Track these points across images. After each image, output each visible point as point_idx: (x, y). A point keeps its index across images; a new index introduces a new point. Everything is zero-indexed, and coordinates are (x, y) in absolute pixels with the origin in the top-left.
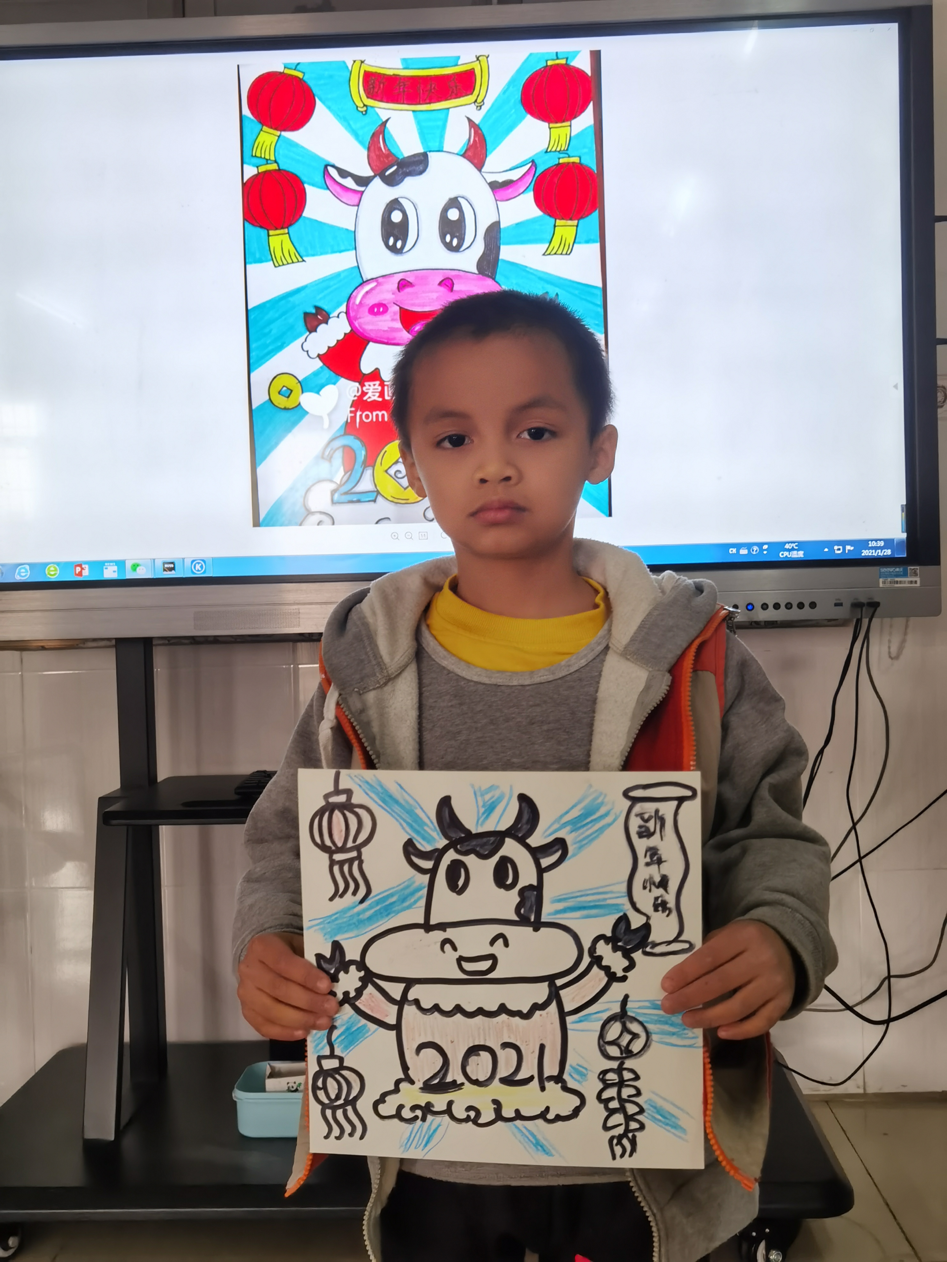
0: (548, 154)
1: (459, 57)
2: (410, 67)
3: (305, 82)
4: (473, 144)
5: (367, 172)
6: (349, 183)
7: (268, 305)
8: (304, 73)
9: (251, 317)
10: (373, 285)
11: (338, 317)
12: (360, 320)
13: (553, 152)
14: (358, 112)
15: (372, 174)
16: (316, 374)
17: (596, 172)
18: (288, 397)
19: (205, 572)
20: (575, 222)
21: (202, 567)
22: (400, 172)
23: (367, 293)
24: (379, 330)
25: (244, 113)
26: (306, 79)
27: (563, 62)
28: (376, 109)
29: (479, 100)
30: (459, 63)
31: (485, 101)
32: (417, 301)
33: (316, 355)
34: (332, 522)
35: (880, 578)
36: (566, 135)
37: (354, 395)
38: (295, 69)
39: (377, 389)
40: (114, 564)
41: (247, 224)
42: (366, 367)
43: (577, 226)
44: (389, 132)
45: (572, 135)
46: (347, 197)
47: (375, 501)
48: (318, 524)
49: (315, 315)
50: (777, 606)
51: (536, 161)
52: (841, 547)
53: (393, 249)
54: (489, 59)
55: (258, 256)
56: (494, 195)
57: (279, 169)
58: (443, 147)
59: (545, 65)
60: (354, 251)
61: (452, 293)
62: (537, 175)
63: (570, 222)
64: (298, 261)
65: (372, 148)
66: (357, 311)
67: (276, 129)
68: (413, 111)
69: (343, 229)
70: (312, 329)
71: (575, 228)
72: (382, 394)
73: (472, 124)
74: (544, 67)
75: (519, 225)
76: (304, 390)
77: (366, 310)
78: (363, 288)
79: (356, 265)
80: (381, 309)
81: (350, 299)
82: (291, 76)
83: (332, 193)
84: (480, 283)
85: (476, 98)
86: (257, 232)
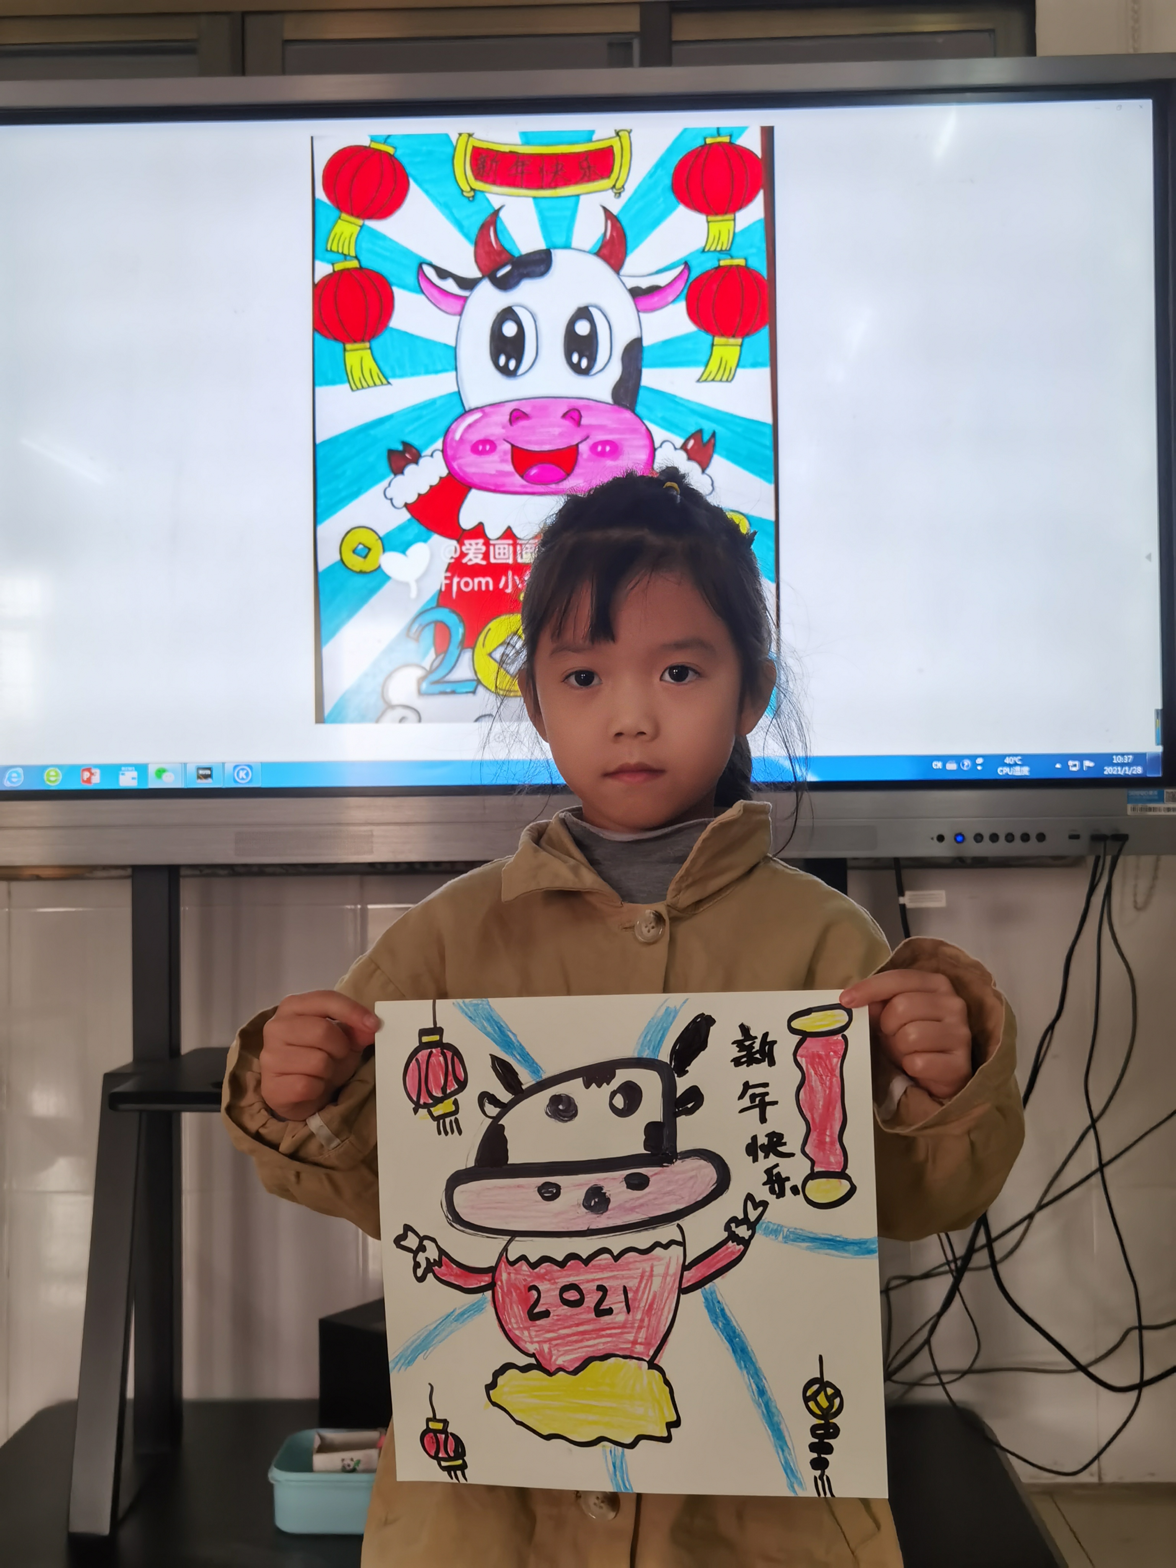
0: (705, 254)
1: (592, 132)
2: (531, 143)
3: (396, 159)
4: (609, 240)
5: (473, 272)
6: (449, 285)
7: (341, 439)
8: (395, 148)
9: (320, 454)
10: (477, 416)
11: (432, 456)
12: (460, 461)
13: (712, 252)
14: (463, 198)
15: (478, 274)
16: (401, 529)
17: (766, 277)
18: (365, 557)
20: (739, 341)
21: (247, 774)
22: (516, 274)
23: (470, 426)
24: (484, 475)
25: (317, 196)
26: (398, 155)
27: (726, 139)
28: (488, 195)
29: (618, 185)
30: (594, 139)
31: (625, 187)
32: (534, 438)
33: (403, 504)
34: (418, 718)
35: (1128, 802)
36: (729, 231)
37: (450, 557)
38: (384, 143)
39: (480, 549)
40: (134, 768)
41: (318, 336)
42: (467, 520)
43: (741, 346)
44: (502, 222)
45: (737, 230)
46: (447, 304)
47: (474, 692)
48: (400, 722)
49: (402, 453)
50: (994, 838)
51: (689, 263)
52: (1077, 763)
53: (505, 371)
54: (632, 134)
55: (330, 376)
56: (636, 305)
57: (361, 267)
58: (571, 243)
59: (703, 143)
60: (454, 373)
61: (579, 429)
62: (691, 280)
63: (732, 341)
64: (382, 384)
65: (481, 242)
66: (456, 449)
67: (358, 216)
68: (534, 198)
69: (440, 343)
70: (398, 470)
71: (738, 348)
72: (486, 556)
73: (608, 214)
74: (701, 146)
75: (666, 343)
76: (386, 547)
77: (468, 447)
78: (464, 420)
79: (456, 390)
80: (488, 447)
81: (447, 433)
82: (379, 151)
83: (428, 298)
84: (616, 416)
85: (613, 182)
86: (331, 346)
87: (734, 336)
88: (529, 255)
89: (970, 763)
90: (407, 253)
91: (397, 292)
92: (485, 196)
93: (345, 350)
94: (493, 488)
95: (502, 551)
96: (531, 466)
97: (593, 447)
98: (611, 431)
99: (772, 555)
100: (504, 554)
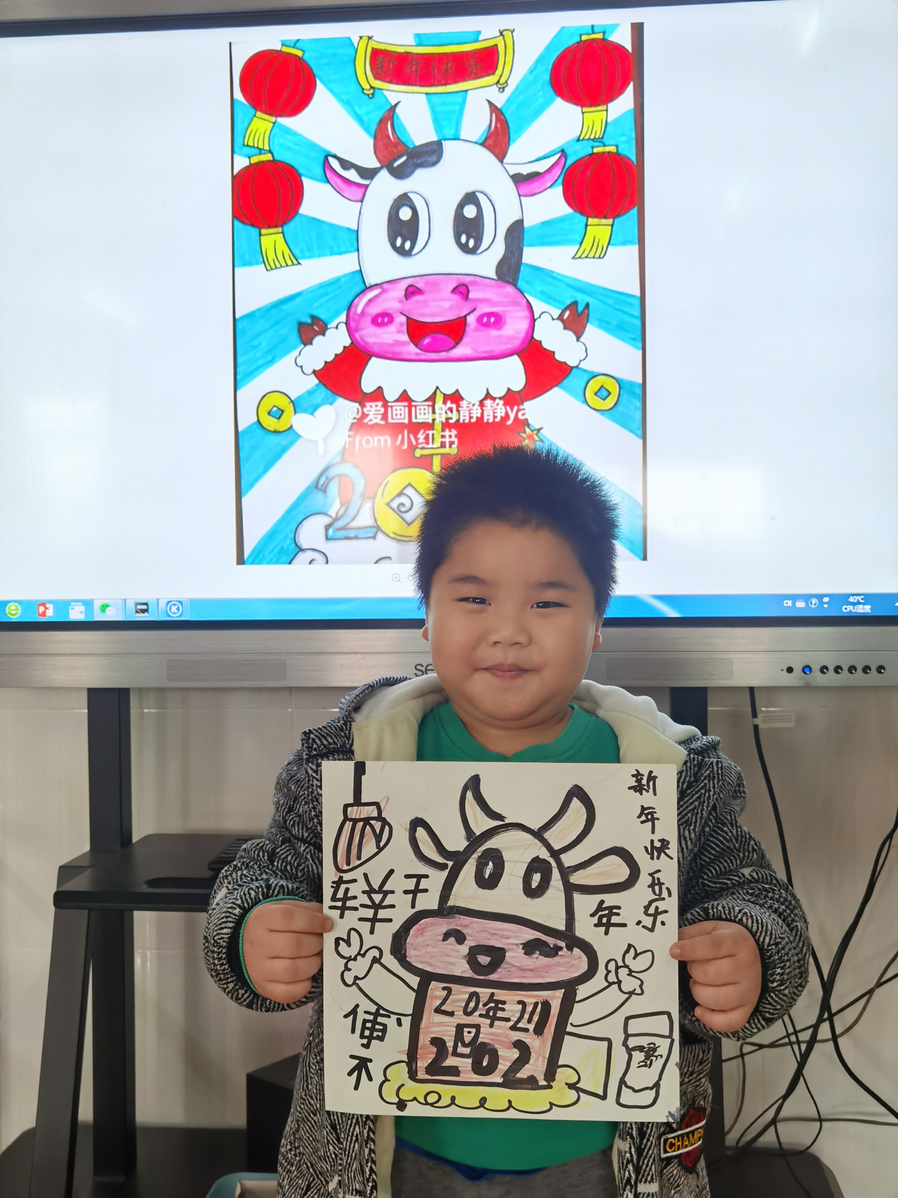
0: (580, 142)
1: (479, 33)
2: (424, 43)
3: (304, 61)
4: (494, 131)
7: (258, 314)
8: (303, 51)
9: (239, 326)
10: (377, 291)
11: (337, 328)
12: (361, 332)
13: (586, 140)
14: (363, 95)
15: (377, 165)
16: (310, 393)
17: (635, 163)
18: (279, 418)
19: (181, 615)
20: (610, 221)
21: (178, 609)
22: (410, 164)
23: (370, 301)
24: (382, 344)
25: (235, 96)
26: (307, 57)
27: (600, 36)
28: (385, 92)
29: (502, 81)
30: (480, 39)
31: (508, 82)
32: (427, 311)
33: (311, 371)
34: (325, 560)
36: (602, 121)
37: (353, 417)
38: (294, 47)
39: (380, 411)
40: (81, 603)
41: (237, 223)
42: (368, 384)
43: (612, 226)
44: (398, 118)
45: (609, 121)
46: (349, 191)
47: (374, 538)
48: (310, 563)
49: (311, 325)
50: (838, 670)
51: (566, 151)
53: (401, 252)
54: (514, 34)
55: (247, 258)
56: (517, 190)
57: (274, 160)
58: (459, 136)
59: (578, 40)
60: (357, 253)
61: (466, 302)
62: (567, 166)
63: (604, 221)
64: (293, 264)
65: (379, 136)
66: (358, 322)
67: (271, 114)
68: (427, 94)
69: (344, 227)
70: (307, 341)
71: (610, 227)
72: (385, 416)
73: (493, 108)
74: (578, 43)
75: (546, 224)
76: (297, 410)
77: (368, 320)
78: (365, 295)
79: (358, 268)
80: (386, 320)
81: (350, 307)
82: (289, 54)
83: (332, 186)
84: (499, 291)
85: (498, 78)
86: (247, 232)
87: (605, 217)
88: (421, 146)
90: (313, 146)
91: (307, 182)
92: (383, 93)
94: (390, 356)
95: (398, 412)
96: (424, 335)
97: (479, 320)
98: (496, 304)
99: (639, 414)
100: (401, 415)
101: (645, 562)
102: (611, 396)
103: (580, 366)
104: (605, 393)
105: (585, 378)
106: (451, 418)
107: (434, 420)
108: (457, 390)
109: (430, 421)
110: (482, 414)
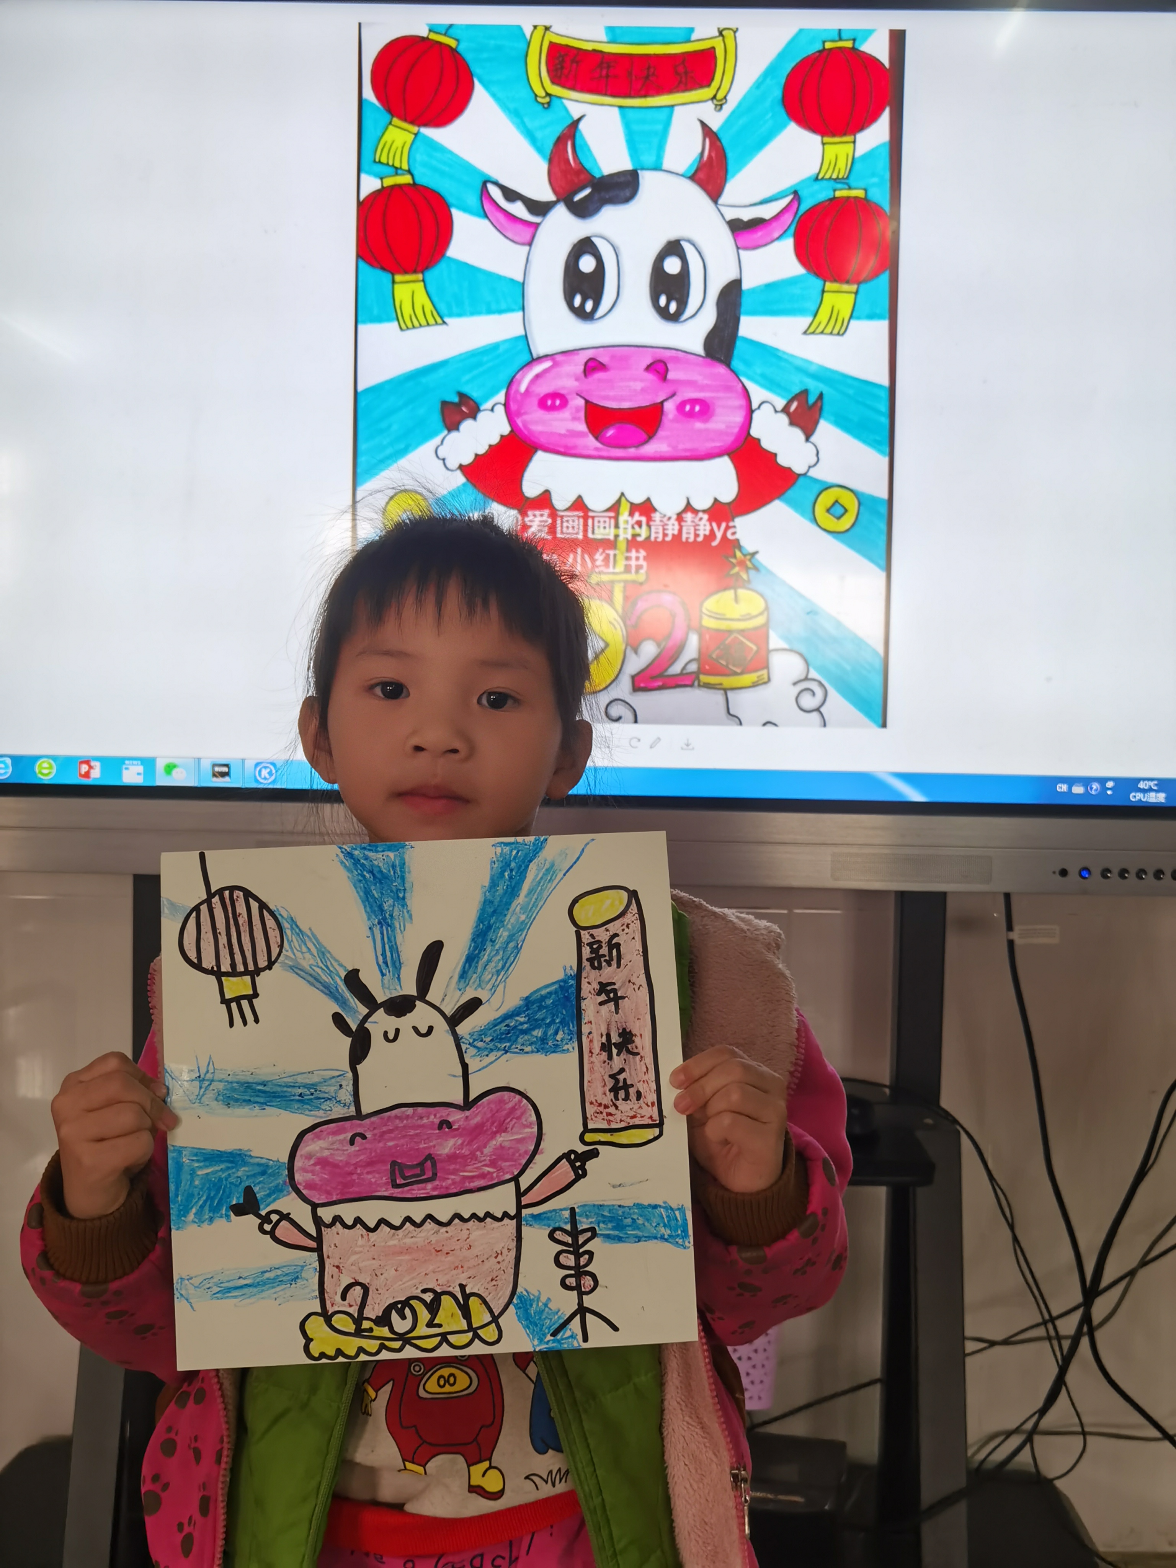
0: (818, 182)
1: (692, 30)
2: (619, 40)
3: (458, 54)
4: (707, 161)
5: (545, 194)
6: (518, 209)
7: (387, 387)
8: (457, 40)
9: (362, 404)
10: (547, 364)
11: (492, 410)
12: (525, 417)
13: (826, 179)
14: (536, 104)
15: (552, 197)
16: (455, 494)
17: (888, 214)
19: (274, 782)
20: (854, 288)
21: (270, 773)
22: (596, 198)
23: (538, 376)
24: (553, 434)
25: (365, 96)
26: (461, 49)
27: (849, 44)
28: (566, 102)
29: (720, 96)
30: (693, 38)
31: (728, 98)
32: (612, 393)
33: (457, 465)
36: (847, 156)
38: (445, 34)
39: (546, 521)
40: (139, 762)
41: (362, 264)
42: (531, 487)
43: (856, 293)
44: (582, 135)
45: (857, 155)
46: (513, 230)
49: (457, 405)
50: (1124, 874)
51: (800, 193)
53: (581, 314)
54: (737, 34)
55: (376, 312)
56: (735, 240)
57: (414, 184)
58: (662, 164)
59: (820, 48)
60: (521, 313)
61: (665, 384)
62: (800, 212)
63: (845, 287)
64: (436, 323)
65: (556, 159)
66: (520, 404)
67: (412, 122)
68: (620, 107)
69: (505, 278)
70: (452, 425)
71: (853, 296)
72: (552, 529)
73: (707, 130)
74: (819, 52)
75: (769, 286)
77: (534, 401)
78: (531, 369)
79: (523, 333)
80: (558, 402)
81: (511, 383)
82: (439, 44)
83: (492, 223)
84: (708, 370)
85: (714, 92)
86: (377, 277)
87: (848, 282)
88: (612, 176)
89: (1099, 786)
90: (469, 168)
91: (457, 215)
92: (562, 103)
93: (394, 282)
94: (562, 450)
95: (571, 524)
96: (607, 426)
97: (681, 407)
98: (702, 388)
99: (884, 538)
100: (573, 527)
101: (884, 730)
102: (847, 515)
103: (810, 474)
104: (840, 511)
105: (816, 488)
106: (639, 535)
107: (617, 536)
108: (648, 500)
109: (612, 537)
110: (680, 531)
